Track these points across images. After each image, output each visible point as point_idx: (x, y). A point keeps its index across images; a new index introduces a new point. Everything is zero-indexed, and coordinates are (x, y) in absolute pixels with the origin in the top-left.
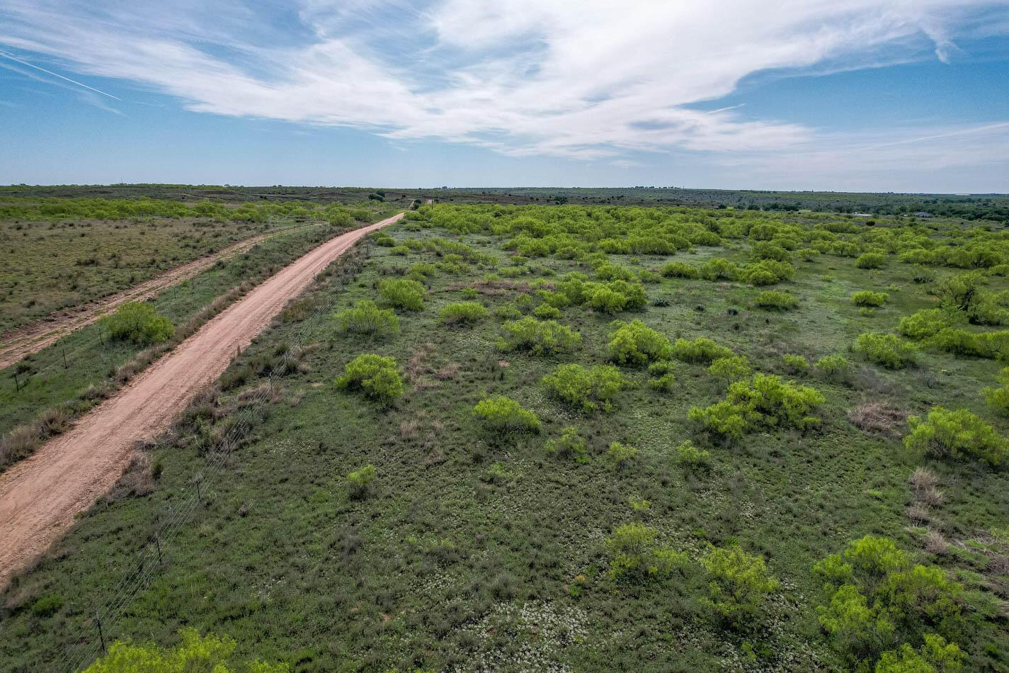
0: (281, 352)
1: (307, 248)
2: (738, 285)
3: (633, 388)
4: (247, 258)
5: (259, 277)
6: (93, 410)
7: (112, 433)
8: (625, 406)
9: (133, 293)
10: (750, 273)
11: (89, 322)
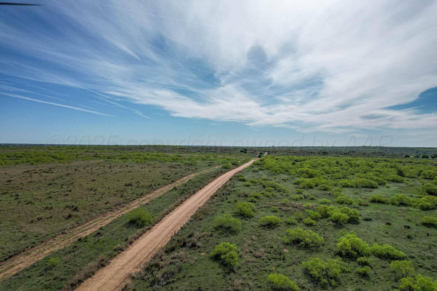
0: (191, 236)
1: (210, 180)
2: (411, 209)
3: (348, 272)
4: (186, 185)
5: (189, 195)
6: (117, 256)
7: (122, 269)
8: (343, 282)
9: (141, 199)
10: (419, 203)
11: (124, 213)
